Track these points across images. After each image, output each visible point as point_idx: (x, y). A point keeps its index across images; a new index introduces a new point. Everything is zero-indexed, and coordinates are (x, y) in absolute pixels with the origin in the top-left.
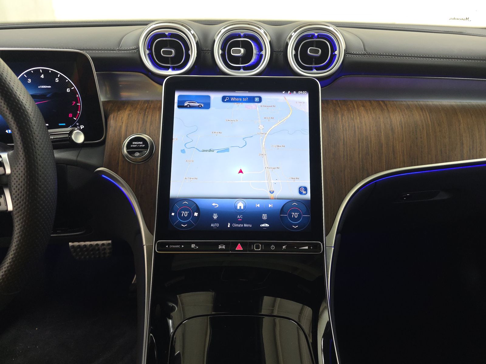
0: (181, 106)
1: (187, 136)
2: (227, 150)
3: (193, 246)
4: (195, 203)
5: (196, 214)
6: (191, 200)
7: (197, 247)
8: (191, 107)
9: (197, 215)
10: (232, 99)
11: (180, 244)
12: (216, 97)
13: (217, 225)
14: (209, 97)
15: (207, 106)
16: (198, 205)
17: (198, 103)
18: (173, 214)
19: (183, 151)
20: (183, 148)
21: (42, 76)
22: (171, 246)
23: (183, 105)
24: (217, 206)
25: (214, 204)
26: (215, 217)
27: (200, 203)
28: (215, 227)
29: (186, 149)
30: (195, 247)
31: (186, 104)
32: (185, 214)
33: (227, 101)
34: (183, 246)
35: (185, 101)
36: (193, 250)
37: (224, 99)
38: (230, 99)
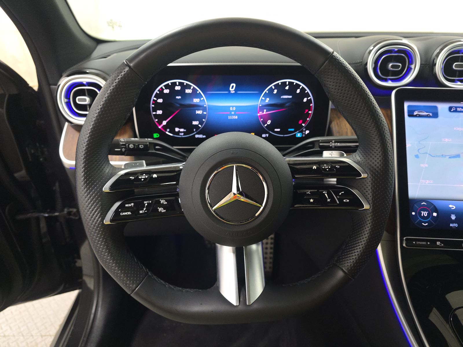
0: (411, 115)
1: (419, 143)
2: (458, 156)
3: (438, 243)
4: (432, 204)
5: (435, 214)
6: (429, 202)
7: (442, 245)
8: (420, 116)
9: (436, 216)
10: (458, 109)
11: (427, 241)
12: (443, 107)
13: (456, 225)
14: (436, 108)
15: (435, 115)
16: (436, 206)
17: (427, 112)
18: (413, 213)
19: (417, 156)
20: (417, 153)
21: (287, 88)
22: (418, 243)
23: (412, 114)
24: (453, 207)
25: (451, 206)
26: (453, 217)
27: (437, 204)
28: (454, 227)
29: (419, 155)
30: (441, 245)
31: (415, 113)
32: (425, 214)
33: (453, 111)
34: (429, 243)
35: (414, 111)
36: (438, 247)
37: (450, 108)
38: (456, 109)
